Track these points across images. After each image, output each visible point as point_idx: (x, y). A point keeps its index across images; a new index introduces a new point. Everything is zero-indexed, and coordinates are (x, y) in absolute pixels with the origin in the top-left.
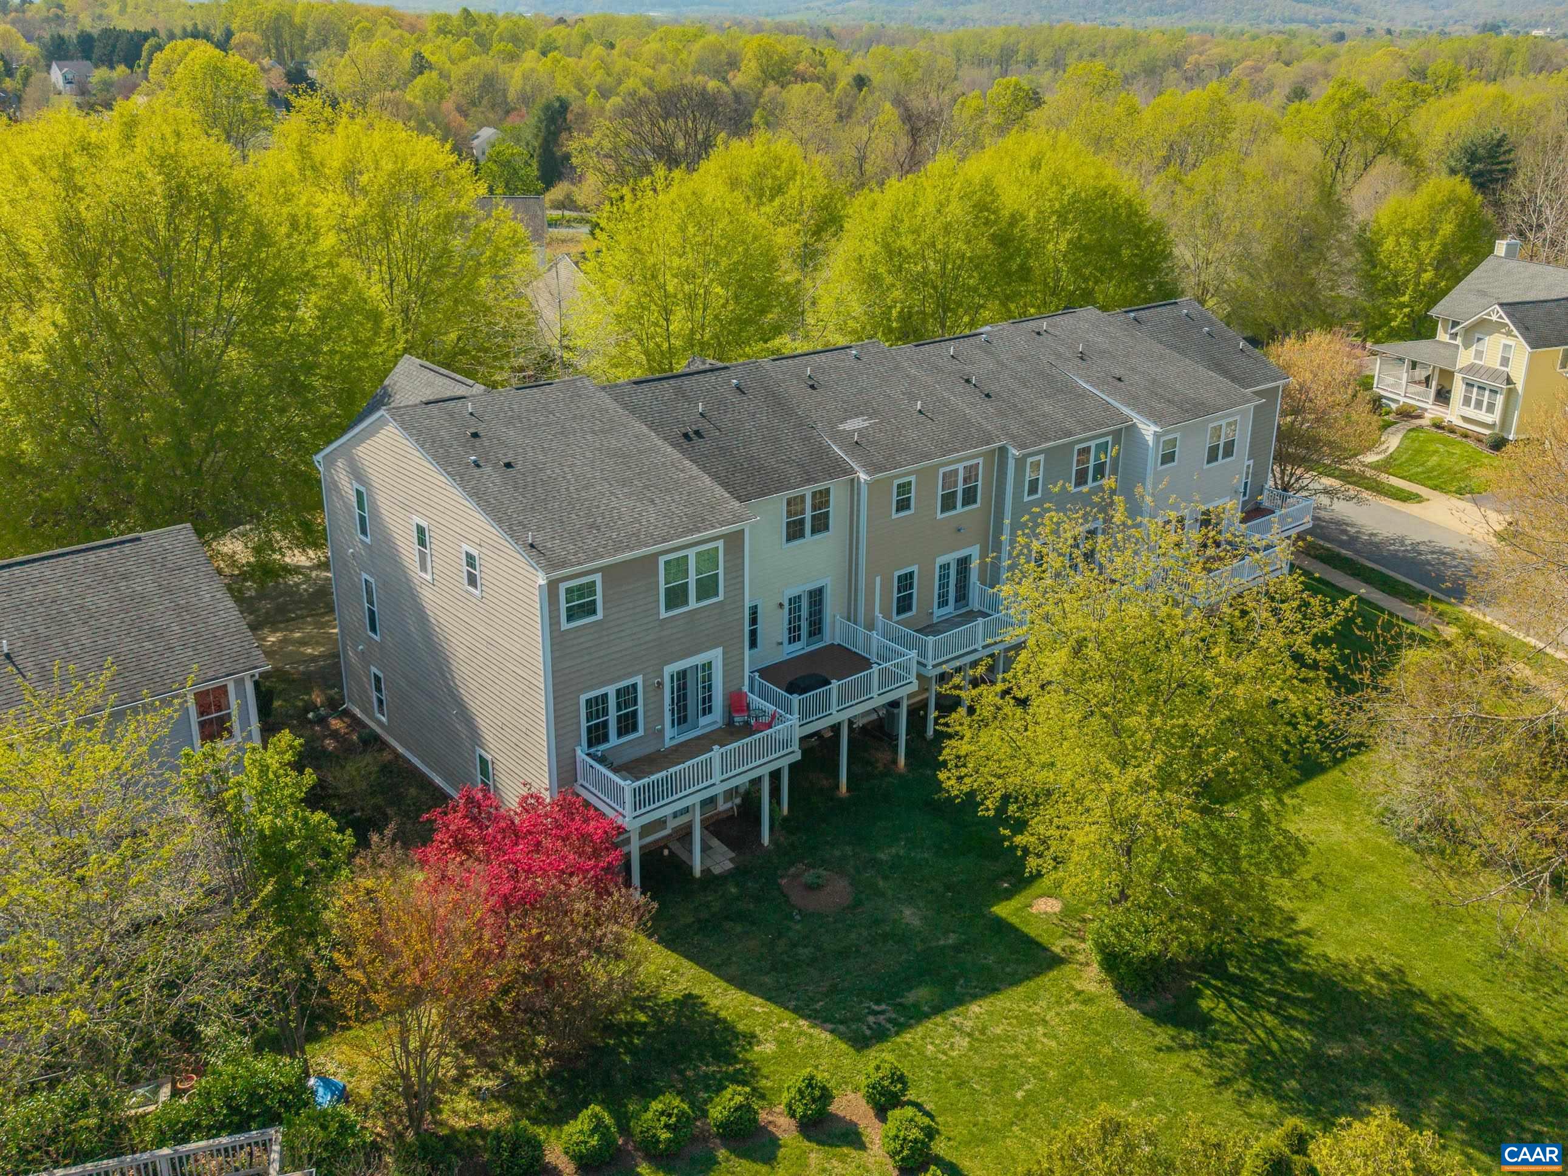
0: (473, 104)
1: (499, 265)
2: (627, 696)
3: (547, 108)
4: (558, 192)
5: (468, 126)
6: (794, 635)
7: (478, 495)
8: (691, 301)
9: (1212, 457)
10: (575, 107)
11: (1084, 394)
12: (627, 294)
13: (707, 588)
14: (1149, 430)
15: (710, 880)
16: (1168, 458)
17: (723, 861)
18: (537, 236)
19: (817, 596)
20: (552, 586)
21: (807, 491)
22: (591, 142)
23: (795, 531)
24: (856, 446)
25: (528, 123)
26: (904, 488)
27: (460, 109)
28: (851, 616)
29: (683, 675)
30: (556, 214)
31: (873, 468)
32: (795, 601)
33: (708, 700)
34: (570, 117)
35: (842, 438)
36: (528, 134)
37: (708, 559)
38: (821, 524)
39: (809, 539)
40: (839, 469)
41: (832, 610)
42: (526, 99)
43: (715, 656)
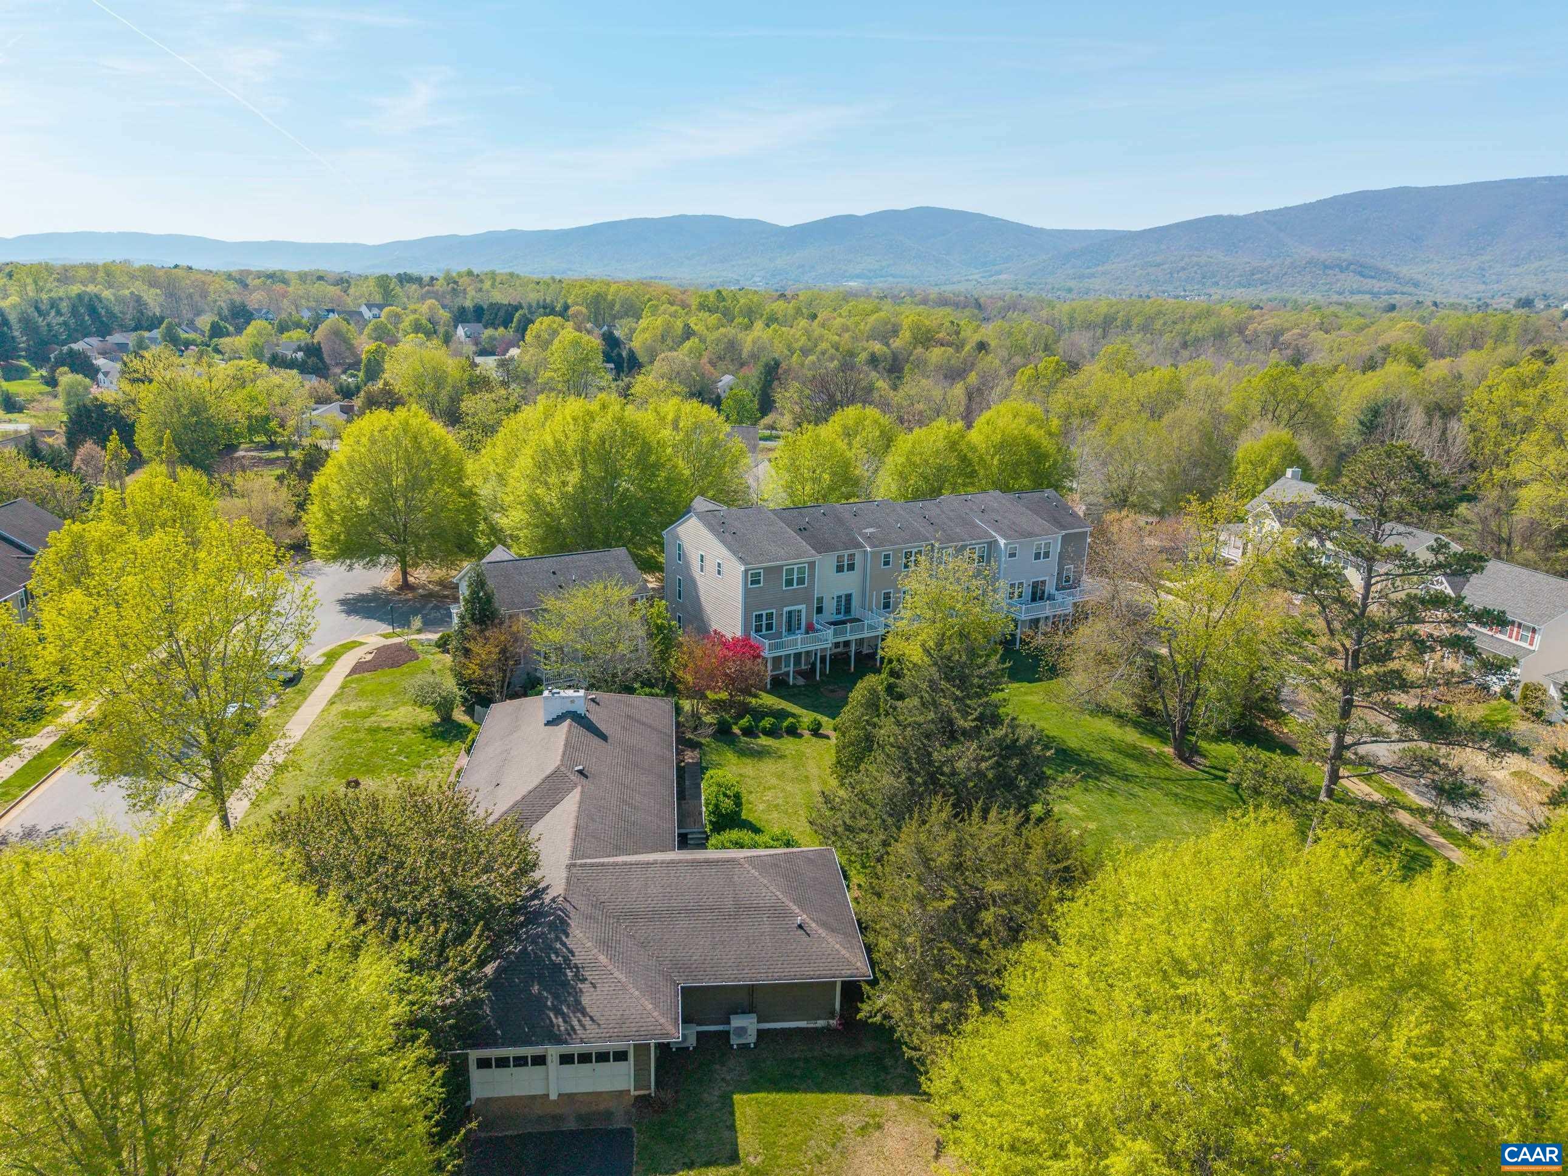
0: (720, 358)
1: (735, 462)
2: (770, 616)
3: (767, 365)
4: (768, 420)
5: (716, 374)
6: (838, 612)
7: (724, 542)
8: (814, 480)
9: (1037, 556)
10: (784, 365)
11: (978, 526)
12: (787, 477)
13: (801, 581)
14: (1002, 542)
15: (794, 686)
16: (1012, 555)
17: (801, 681)
18: (753, 449)
19: (849, 597)
20: (746, 571)
21: (846, 553)
22: (787, 395)
23: (840, 569)
24: (869, 538)
25: (754, 374)
26: (887, 556)
27: (711, 362)
28: (863, 607)
29: (790, 612)
30: (767, 433)
31: (873, 546)
32: (839, 597)
33: (799, 620)
34: (780, 371)
35: (864, 536)
36: (753, 382)
37: (801, 570)
38: (851, 567)
39: (846, 573)
40: (858, 545)
41: (855, 603)
42: (754, 356)
43: (802, 607)
